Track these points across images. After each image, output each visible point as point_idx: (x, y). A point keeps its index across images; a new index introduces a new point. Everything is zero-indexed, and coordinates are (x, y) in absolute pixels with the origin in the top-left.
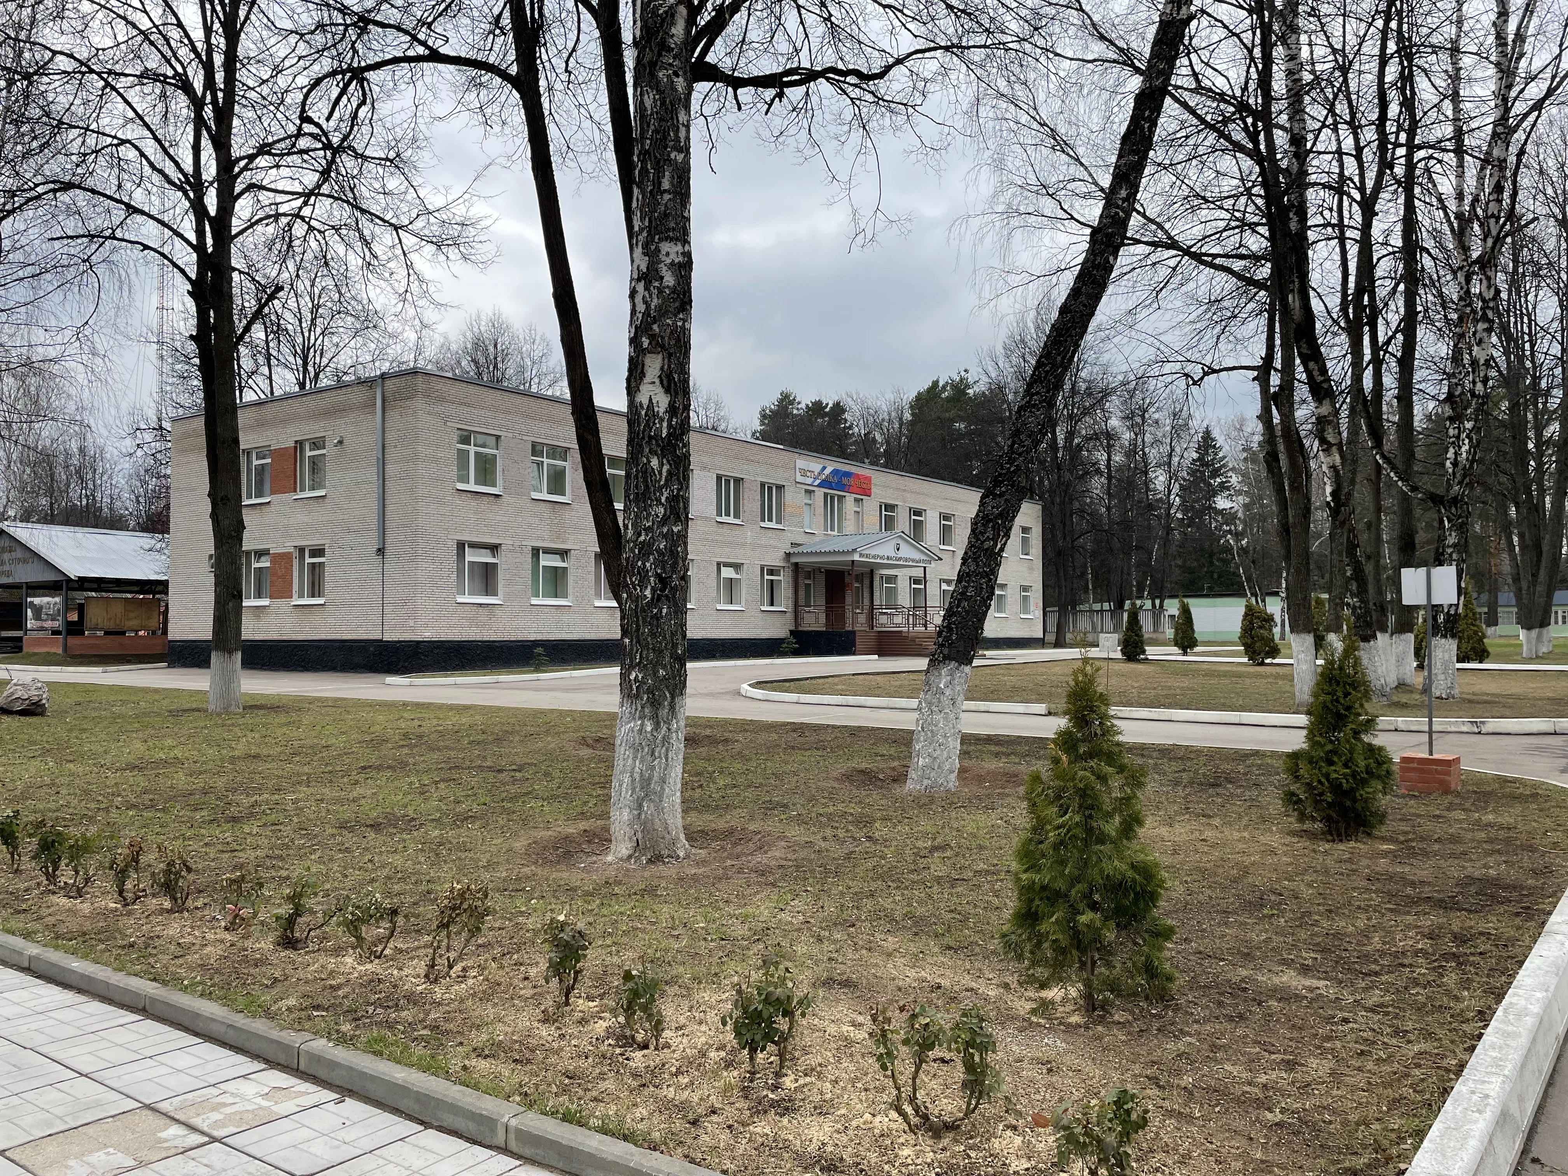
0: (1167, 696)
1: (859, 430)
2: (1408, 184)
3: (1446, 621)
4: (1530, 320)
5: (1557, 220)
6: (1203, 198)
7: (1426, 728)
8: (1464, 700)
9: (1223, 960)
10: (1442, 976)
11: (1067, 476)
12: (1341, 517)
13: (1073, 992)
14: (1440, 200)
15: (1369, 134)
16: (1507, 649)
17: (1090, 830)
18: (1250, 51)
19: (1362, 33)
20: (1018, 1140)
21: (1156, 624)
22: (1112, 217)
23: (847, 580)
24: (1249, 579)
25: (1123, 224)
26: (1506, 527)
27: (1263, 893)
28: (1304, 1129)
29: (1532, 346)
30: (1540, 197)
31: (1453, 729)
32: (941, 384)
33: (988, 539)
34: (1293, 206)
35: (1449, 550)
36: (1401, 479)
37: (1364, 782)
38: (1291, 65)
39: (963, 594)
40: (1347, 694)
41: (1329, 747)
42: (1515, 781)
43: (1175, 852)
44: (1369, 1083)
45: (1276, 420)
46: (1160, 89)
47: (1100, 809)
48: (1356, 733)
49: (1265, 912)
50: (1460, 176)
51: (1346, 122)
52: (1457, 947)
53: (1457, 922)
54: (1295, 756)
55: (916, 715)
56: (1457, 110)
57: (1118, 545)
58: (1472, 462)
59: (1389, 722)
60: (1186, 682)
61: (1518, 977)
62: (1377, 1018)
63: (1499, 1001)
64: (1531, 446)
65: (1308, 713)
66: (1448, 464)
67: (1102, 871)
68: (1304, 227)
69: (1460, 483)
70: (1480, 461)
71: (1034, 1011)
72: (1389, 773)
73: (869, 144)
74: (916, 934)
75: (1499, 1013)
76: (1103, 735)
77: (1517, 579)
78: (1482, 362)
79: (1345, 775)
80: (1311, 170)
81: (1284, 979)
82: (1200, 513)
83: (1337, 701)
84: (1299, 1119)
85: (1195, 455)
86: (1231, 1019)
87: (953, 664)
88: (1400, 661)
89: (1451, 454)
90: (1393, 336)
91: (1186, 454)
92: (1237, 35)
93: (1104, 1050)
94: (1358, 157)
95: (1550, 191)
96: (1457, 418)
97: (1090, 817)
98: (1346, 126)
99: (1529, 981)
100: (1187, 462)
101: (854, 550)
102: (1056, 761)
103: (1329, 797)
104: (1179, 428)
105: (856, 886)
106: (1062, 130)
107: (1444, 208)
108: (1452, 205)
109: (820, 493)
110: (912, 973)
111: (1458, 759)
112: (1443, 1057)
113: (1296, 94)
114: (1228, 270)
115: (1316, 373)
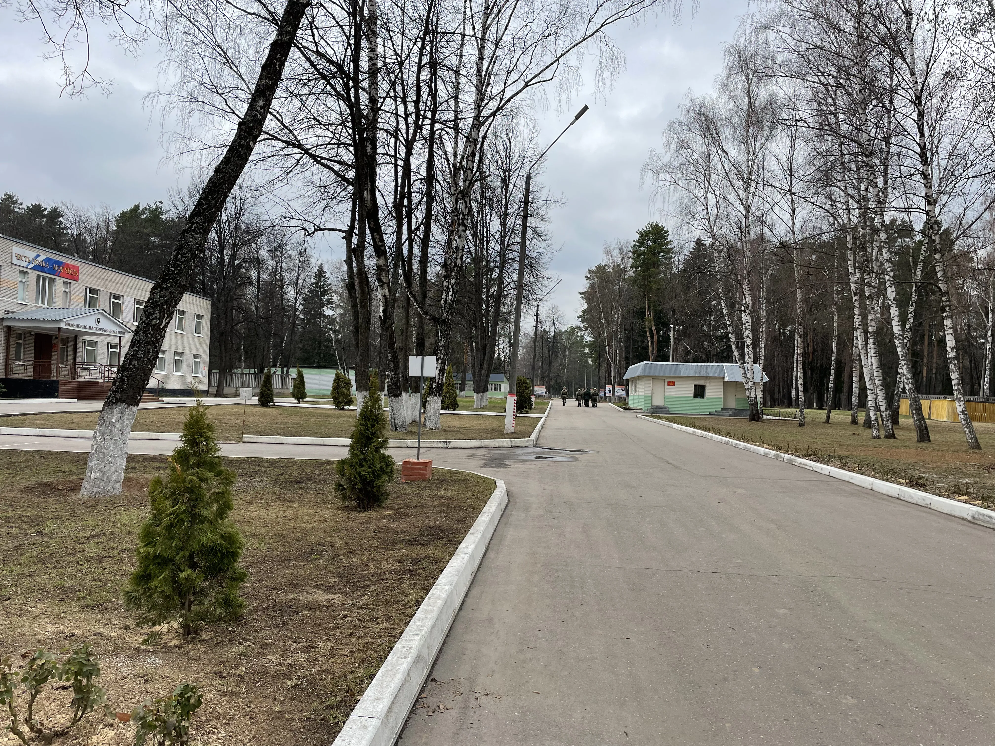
0: (283, 428)
1: (72, 231)
2: (430, 141)
3: (437, 387)
4: (487, 230)
5: (502, 178)
6: (318, 121)
7: (417, 446)
8: (443, 430)
9: (280, 590)
10: (401, 583)
11: (230, 284)
12: (387, 325)
13: (176, 625)
14: (446, 155)
15: (411, 107)
16: (468, 404)
17: (193, 516)
18: (348, 39)
19: (411, 47)
20: (112, 733)
21: (284, 383)
22: (253, 117)
23: (54, 342)
24: (341, 359)
25: (261, 122)
26: (470, 339)
27: (314, 546)
28: (309, 687)
29: (487, 244)
30: (495, 164)
31: (435, 446)
32: (141, 208)
33: (155, 318)
34: (369, 139)
35: (440, 348)
36: (419, 307)
37: (379, 476)
38: (371, 54)
39: (134, 355)
40: (373, 426)
41: (361, 457)
42: (458, 473)
43: (266, 526)
44: (352, 651)
45: (355, 265)
46: (287, 43)
47: (201, 500)
48: (377, 449)
49: (313, 557)
50: (456, 143)
51: (400, 97)
52: (412, 566)
53: (416, 552)
54: (342, 463)
55: (91, 442)
56: (457, 106)
57: (262, 332)
58: (454, 301)
59: (404, 443)
60: (296, 420)
61: (439, 579)
62: (363, 612)
63: (426, 595)
64: (484, 297)
65: (351, 437)
66: (442, 301)
67: (199, 541)
68: (375, 153)
69: (447, 312)
70: (459, 301)
71: (144, 642)
72: (392, 471)
73: (81, 22)
74: (62, 600)
75: (426, 600)
76: (208, 451)
77: (474, 366)
78: (461, 248)
79: (368, 472)
80: (380, 120)
81: (316, 596)
82: (314, 316)
83: (368, 429)
84: (307, 681)
85: (313, 281)
86: (277, 626)
87: (124, 405)
88: (413, 409)
89: (444, 296)
90: (420, 226)
91: (307, 279)
92: (341, 27)
93: (189, 659)
94: (406, 119)
95: (499, 162)
96: (447, 277)
97: (195, 506)
98: (400, 100)
99: (443, 580)
100: (307, 284)
101: (61, 320)
102: (173, 469)
103: (359, 486)
104: (304, 263)
105: (18, 570)
106: (230, 53)
107: (447, 160)
108: (451, 160)
109: (33, 274)
110: (52, 629)
111: (431, 462)
112: (393, 629)
113: (373, 71)
114: (332, 169)
115: (377, 240)
